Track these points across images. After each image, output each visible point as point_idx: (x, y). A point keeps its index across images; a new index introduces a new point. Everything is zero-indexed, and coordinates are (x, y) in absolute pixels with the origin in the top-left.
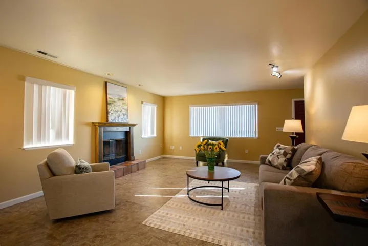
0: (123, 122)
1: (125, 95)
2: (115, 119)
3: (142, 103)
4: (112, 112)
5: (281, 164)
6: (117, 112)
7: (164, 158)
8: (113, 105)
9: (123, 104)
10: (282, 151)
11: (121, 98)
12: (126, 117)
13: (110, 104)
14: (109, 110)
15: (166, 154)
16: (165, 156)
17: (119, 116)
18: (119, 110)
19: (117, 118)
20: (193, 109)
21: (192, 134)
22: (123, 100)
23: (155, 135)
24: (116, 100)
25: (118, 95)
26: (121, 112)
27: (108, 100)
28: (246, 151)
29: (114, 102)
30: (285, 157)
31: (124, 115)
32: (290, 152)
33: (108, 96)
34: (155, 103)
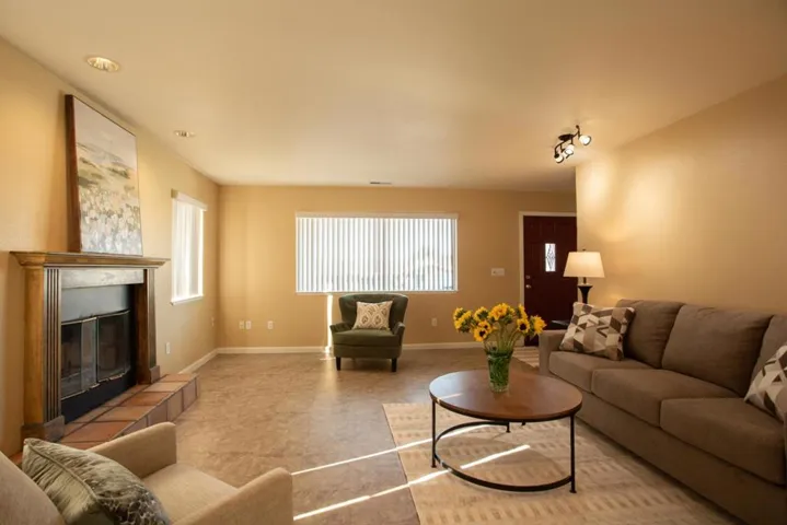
0: (127, 253)
1: (131, 161)
2: (102, 241)
3: (173, 194)
4: (93, 214)
5: (612, 348)
6: (109, 214)
7: (219, 357)
8: (95, 189)
9: (127, 189)
10: (607, 319)
11: (119, 169)
12: (135, 234)
13: (87, 184)
14: (84, 207)
15: (225, 346)
16: (221, 350)
17: (115, 231)
18: (116, 209)
19: (109, 239)
20: (303, 223)
21: (303, 287)
22: (125, 175)
23: (200, 293)
24: (105, 172)
25: (112, 156)
26: (120, 216)
27: (80, 166)
28: (434, 322)
29: (100, 177)
30: (619, 331)
31: (131, 228)
32: (625, 320)
33: (80, 153)
34: (200, 197)
